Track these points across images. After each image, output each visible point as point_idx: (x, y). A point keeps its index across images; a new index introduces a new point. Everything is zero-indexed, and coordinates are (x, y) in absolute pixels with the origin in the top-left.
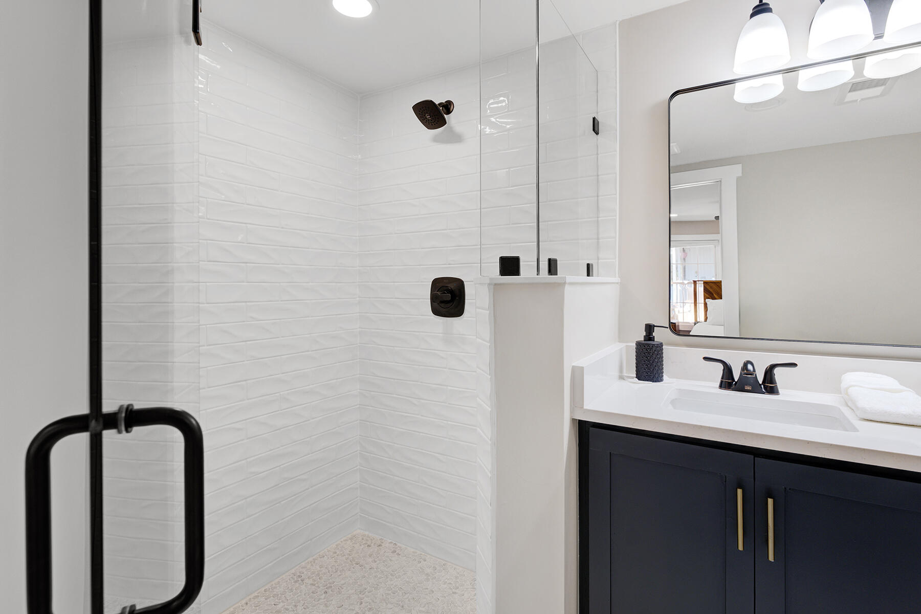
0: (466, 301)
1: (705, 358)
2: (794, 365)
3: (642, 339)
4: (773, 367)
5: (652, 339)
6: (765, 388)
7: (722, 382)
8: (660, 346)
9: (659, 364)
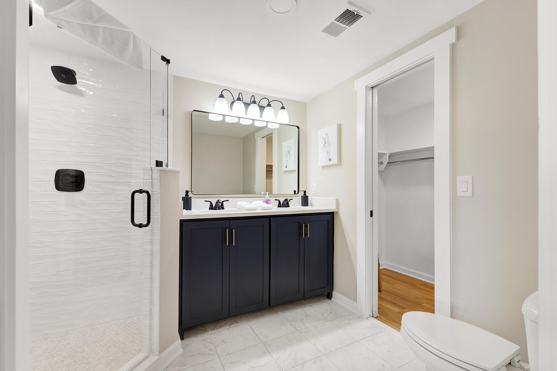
0: (85, 183)
1: (205, 201)
2: (228, 200)
3: (185, 196)
4: (223, 202)
5: (188, 196)
6: (222, 208)
7: (210, 208)
8: (191, 198)
9: (190, 204)
